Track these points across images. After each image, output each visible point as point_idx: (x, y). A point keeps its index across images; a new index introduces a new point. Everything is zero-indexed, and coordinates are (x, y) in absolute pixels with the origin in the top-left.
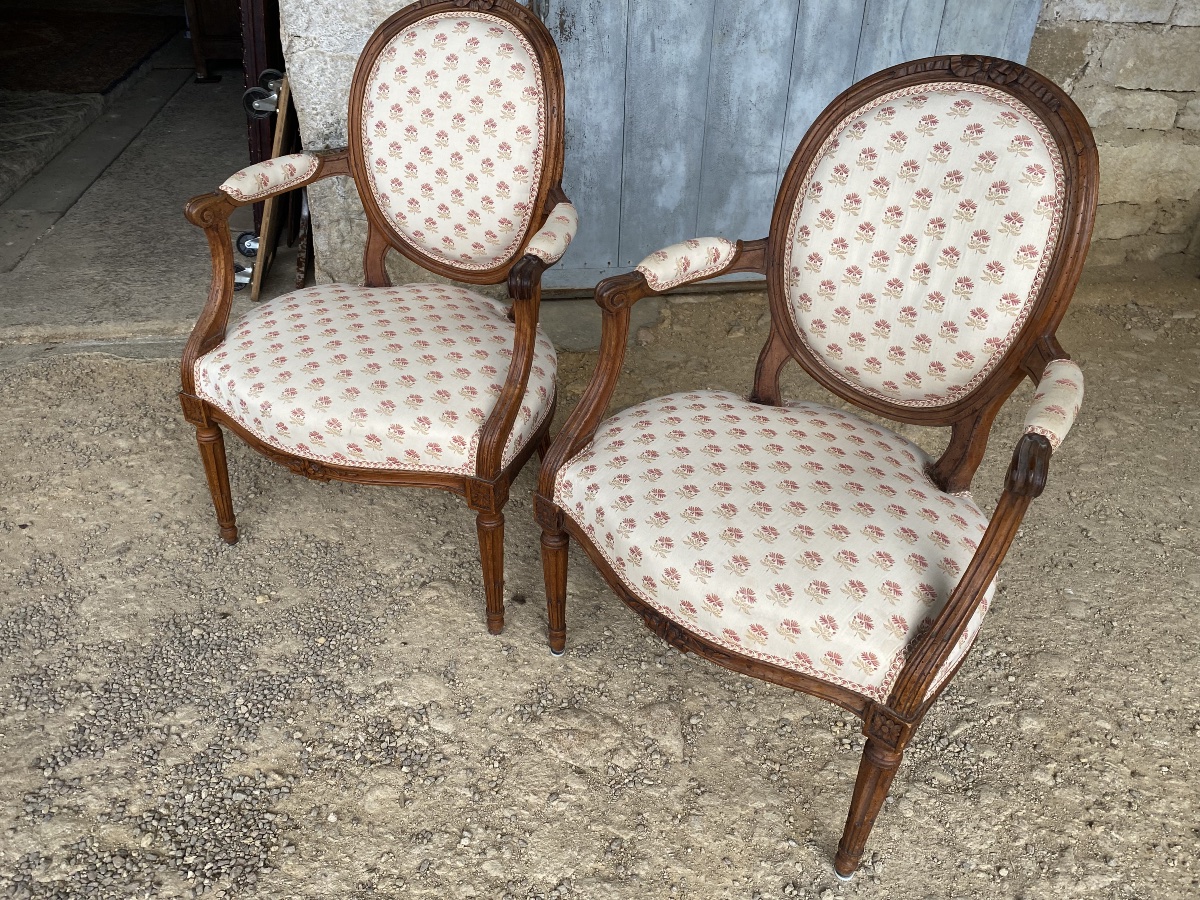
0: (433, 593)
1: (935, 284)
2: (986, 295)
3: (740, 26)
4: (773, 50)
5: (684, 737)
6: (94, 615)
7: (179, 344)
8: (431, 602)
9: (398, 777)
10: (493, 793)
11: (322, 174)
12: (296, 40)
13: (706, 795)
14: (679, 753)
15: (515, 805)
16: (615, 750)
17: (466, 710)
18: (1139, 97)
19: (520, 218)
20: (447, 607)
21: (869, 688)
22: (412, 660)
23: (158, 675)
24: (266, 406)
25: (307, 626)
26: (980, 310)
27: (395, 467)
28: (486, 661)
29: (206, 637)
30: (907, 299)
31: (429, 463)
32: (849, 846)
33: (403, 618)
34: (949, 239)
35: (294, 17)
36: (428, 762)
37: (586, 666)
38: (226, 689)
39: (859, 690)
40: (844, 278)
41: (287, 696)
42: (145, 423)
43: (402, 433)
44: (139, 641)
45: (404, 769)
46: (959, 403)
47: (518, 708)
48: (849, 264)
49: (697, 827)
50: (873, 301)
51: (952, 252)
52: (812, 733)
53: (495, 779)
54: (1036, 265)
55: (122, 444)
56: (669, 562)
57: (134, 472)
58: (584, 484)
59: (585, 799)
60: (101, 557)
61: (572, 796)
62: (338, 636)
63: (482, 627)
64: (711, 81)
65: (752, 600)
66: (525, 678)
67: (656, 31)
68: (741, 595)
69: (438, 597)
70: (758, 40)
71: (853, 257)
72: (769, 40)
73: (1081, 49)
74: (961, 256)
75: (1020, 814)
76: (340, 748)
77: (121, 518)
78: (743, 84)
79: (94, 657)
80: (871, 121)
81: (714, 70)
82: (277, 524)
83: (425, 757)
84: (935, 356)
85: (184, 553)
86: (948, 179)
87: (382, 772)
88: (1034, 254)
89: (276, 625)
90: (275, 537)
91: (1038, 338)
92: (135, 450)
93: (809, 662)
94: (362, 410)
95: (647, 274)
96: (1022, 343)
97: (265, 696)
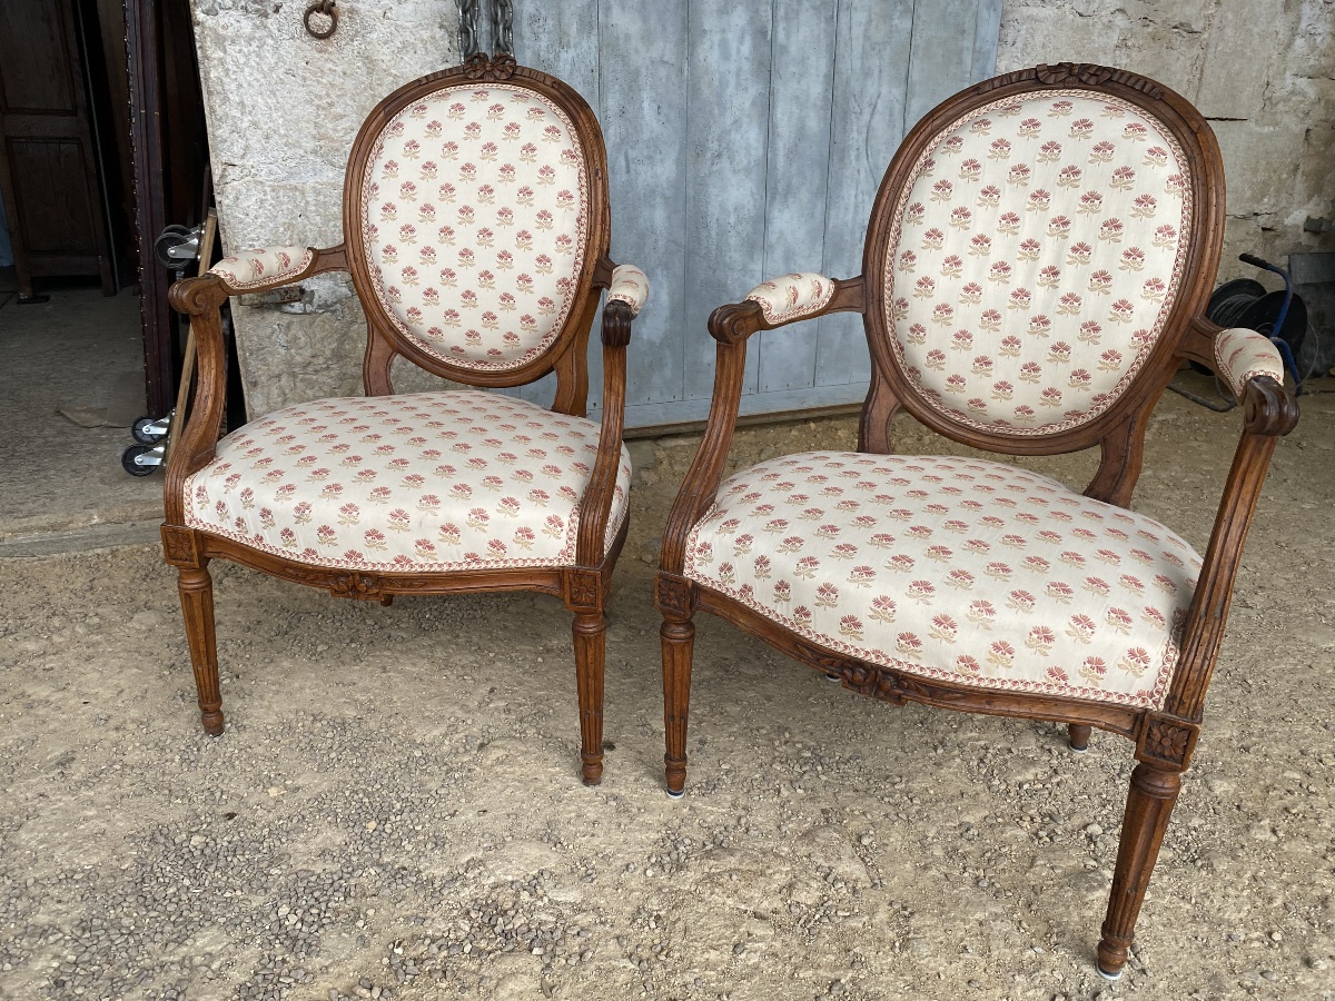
0: (500, 753)
1: (1067, 284)
2: (1128, 285)
3: (714, 146)
4: (747, 171)
5: (862, 859)
6: (41, 842)
7: (76, 539)
8: (499, 762)
9: (532, 962)
10: (662, 958)
11: (316, 269)
12: (230, 169)
13: (917, 916)
14: (863, 876)
15: (695, 967)
16: (790, 886)
17: (590, 872)
19: (562, 297)
20: (521, 765)
21: (1139, 695)
22: (500, 828)
23: (155, 900)
24: (302, 510)
25: (347, 812)
26: (1123, 302)
27: (474, 566)
28: (592, 816)
29: (212, 844)
30: (1036, 309)
31: (519, 555)
32: (1120, 927)
33: (470, 786)
34: (1076, 235)
35: (228, 144)
36: (564, 938)
37: (716, 803)
38: (257, 901)
39: (1126, 701)
40: (961, 298)
41: (347, 895)
42: (56, 622)
43: (486, 518)
44: (115, 864)
45: (536, 951)
46: (1105, 415)
47: (653, 860)
48: (965, 281)
49: (924, 951)
50: (997, 317)
51: (1081, 248)
52: (1002, 832)
53: (656, 941)
54: (1176, 246)
55: (31, 646)
56: (876, 590)
57: (56, 675)
58: (729, 539)
59: (778, 945)
60: (35, 774)
61: (760, 945)
62: (392, 818)
63: (576, 782)
64: (689, 202)
65: (991, 612)
66: (649, 827)
67: (630, 151)
68: (975, 609)
69: (507, 756)
70: (731, 159)
71: (969, 274)
72: (742, 159)
74: (1092, 251)
75: (1261, 874)
76: (440, 942)
77: (51, 727)
78: (720, 206)
79: (55, 892)
80: (965, 135)
81: (691, 192)
82: (269, 707)
83: (558, 934)
84: (1076, 362)
85: (153, 755)
86: (1064, 176)
87: (509, 960)
88: (1172, 234)
89: (304, 817)
90: (271, 721)
91: (1191, 320)
92: (50, 650)
93: (1064, 678)
94: (432, 497)
95: (761, 302)
96: (1172, 330)
97: (316, 899)
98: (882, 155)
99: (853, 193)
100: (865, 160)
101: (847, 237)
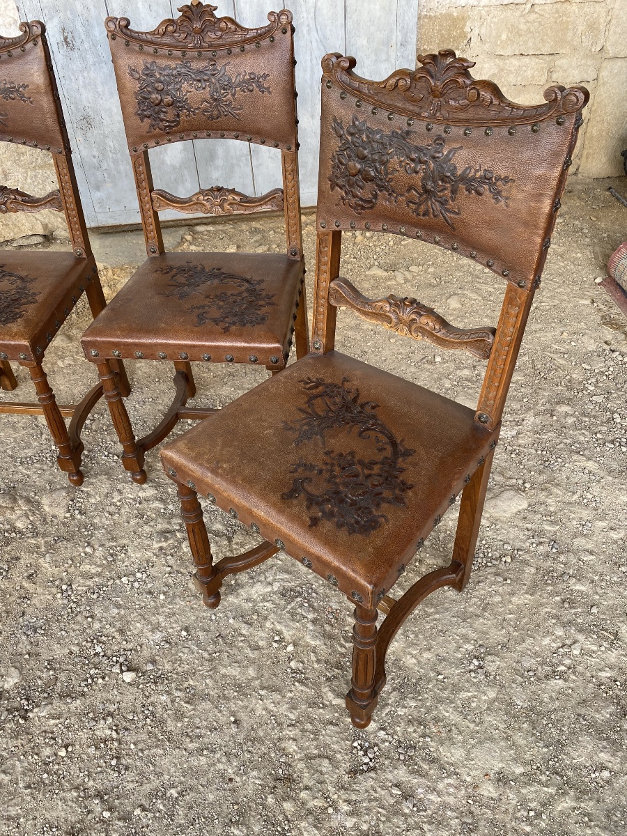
18: (515, 61)
73: (462, 28)
98: (328, 28)
99: (308, 58)
100: (315, 33)
101: (308, 91)
